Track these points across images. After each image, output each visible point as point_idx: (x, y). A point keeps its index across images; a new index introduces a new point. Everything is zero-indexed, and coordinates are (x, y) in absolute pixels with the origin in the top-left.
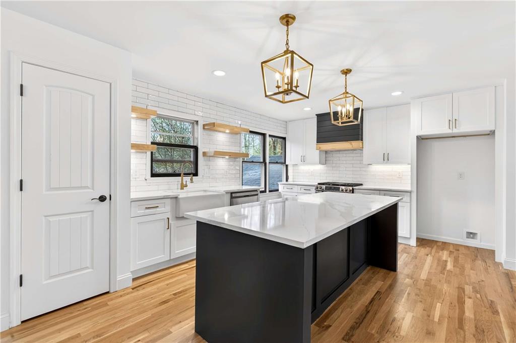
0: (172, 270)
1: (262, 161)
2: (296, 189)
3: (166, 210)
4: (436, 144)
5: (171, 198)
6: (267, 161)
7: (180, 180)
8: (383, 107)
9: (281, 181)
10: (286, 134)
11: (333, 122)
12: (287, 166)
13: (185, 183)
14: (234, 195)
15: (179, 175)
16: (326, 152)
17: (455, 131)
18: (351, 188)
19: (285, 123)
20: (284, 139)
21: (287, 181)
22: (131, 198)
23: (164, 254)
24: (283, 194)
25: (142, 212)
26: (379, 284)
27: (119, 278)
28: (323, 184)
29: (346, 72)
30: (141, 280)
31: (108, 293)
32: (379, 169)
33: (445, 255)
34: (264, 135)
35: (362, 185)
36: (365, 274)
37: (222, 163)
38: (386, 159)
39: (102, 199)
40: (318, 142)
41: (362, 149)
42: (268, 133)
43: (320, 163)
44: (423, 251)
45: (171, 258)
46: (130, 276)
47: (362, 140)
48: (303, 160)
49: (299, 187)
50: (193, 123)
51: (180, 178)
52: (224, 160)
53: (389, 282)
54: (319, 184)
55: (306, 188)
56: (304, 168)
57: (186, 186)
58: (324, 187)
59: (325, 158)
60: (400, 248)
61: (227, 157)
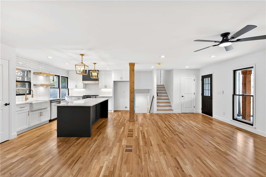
0: (31, 131)
1: (58, 87)
2: (73, 98)
3: (27, 108)
4: (119, 83)
5: (29, 104)
6: (60, 87)
7: (25, 97)
8: (105, 71)
9: (66, 96)
10: (68, 76)
11: (91, 78)
12: (68, 89)
13: (27, 98)
14: (52, 101)
15: (24, 94)
16: (86, 84)
17: (122, 80)
18: (95, 97)
19: (68, 71)
20: (67, 78)
21: (68, 95)
22: (16, 104)
23: (27, 125)
24: (67, 101)
25: (19, 109)
26: (103, 121)
27: (13, 134)
28: (85, 96)
29: (95, 64)
30: (20, 135)
31: (8, 140)
32: (104, 90)
33: (120, 113)
34: (59, 76)
35: (98, 95)
36: (100, 120)
37: (41, 89)
38: (106, 87)
39: (6, 105)
40: (83, 80)
41: (98, 84)
42: (61, 75)
43: (84, 88)
44: (115, 113)
45: (30, 126)
46: (16, 134)
47: (98, 81)
48: (76, 87)
49: (75, 97)
50: (28, 71)
51: (25, 96)
52: (43, 87)
53: (106, 120)
54: (83, 96)
55: (78, 98)
56: (76, 90)
57: (28, 99)
58: (85, 97)
59: (85, 86)
60: (109, 114)
61: (45, 86)
